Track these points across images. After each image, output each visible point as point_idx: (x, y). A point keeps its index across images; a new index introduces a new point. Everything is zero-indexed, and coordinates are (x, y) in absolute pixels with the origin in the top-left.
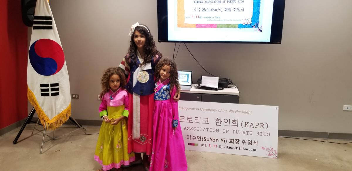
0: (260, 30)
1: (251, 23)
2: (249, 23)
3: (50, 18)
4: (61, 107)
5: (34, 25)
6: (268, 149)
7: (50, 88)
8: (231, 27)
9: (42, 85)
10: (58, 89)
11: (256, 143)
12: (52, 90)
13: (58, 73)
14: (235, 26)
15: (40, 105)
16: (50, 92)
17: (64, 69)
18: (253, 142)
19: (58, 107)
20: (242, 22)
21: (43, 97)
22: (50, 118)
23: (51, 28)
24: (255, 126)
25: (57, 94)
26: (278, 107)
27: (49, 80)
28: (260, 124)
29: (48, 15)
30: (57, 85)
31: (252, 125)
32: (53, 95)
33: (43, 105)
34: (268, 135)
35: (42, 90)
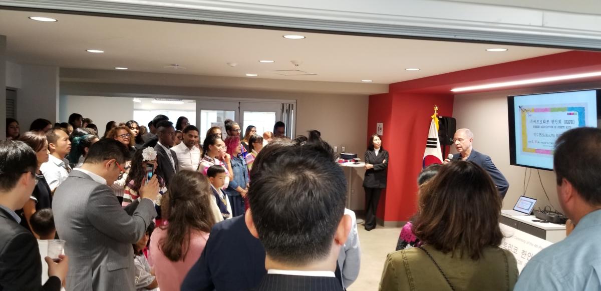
5: (428, 144)
23: (435, 147)
29: (435, 138)
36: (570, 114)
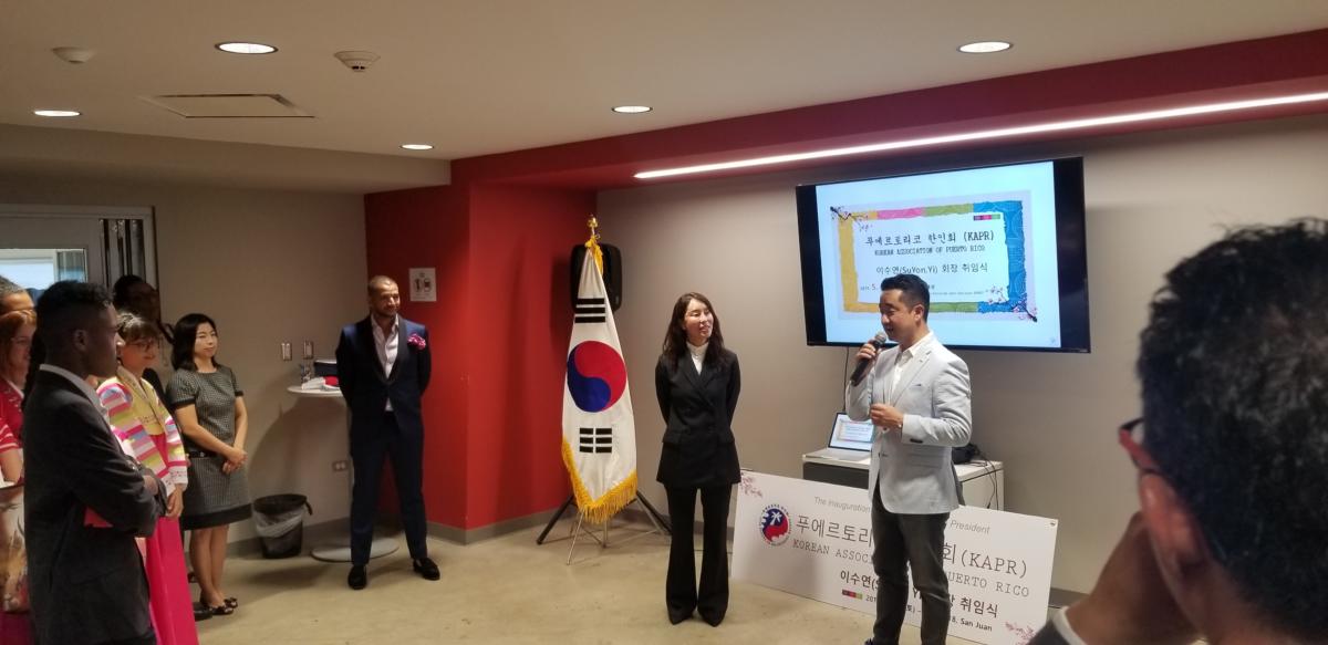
0: (1031, 316)
1: (1008, 299)
2: (1003, 301)
3: (601, 301)
4: (614, 478)
5: (577, 315)
6: (1021, 630)
7: (594, 436)
8: (961, 311)
9: (583, 431)
10: (609, 441)
11: (993, 611)
12: (599, 441)
13: (611, 408)
14: (972, 306)
15: (577, 470)
16: (594, 445)
17: (625, 401)
18: (986, 606)
19: (609, 477)
20: (985, 298)
21: (583, 453)
22: (592, 497)
23: (602, 320)
24: (993, 566)
25: (608, 450)
26: (1056, 521)
27: (595, 420)
28: (1007, 563)
29: (599, 296)
30: (608, 431)
31: (987, 563)
32: (599, 450)
33: (581, 470)
34: (1025, 592)
35: (582, 440)
36: (982, 218)
